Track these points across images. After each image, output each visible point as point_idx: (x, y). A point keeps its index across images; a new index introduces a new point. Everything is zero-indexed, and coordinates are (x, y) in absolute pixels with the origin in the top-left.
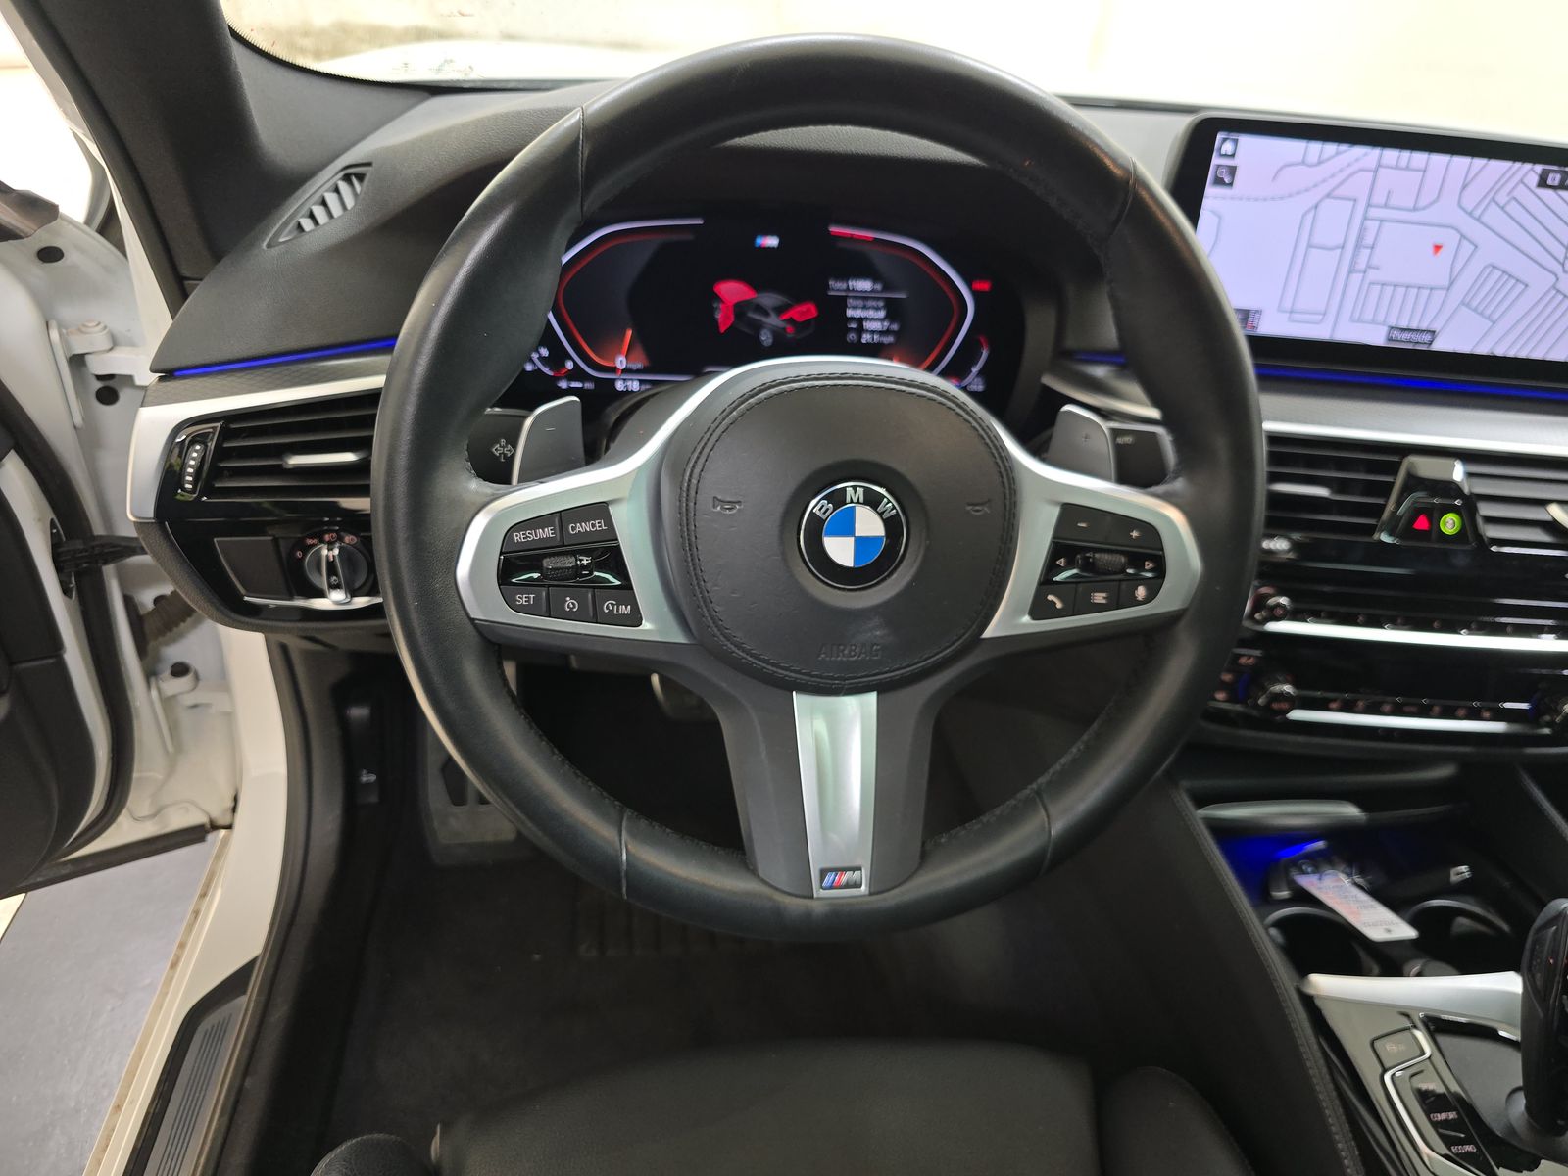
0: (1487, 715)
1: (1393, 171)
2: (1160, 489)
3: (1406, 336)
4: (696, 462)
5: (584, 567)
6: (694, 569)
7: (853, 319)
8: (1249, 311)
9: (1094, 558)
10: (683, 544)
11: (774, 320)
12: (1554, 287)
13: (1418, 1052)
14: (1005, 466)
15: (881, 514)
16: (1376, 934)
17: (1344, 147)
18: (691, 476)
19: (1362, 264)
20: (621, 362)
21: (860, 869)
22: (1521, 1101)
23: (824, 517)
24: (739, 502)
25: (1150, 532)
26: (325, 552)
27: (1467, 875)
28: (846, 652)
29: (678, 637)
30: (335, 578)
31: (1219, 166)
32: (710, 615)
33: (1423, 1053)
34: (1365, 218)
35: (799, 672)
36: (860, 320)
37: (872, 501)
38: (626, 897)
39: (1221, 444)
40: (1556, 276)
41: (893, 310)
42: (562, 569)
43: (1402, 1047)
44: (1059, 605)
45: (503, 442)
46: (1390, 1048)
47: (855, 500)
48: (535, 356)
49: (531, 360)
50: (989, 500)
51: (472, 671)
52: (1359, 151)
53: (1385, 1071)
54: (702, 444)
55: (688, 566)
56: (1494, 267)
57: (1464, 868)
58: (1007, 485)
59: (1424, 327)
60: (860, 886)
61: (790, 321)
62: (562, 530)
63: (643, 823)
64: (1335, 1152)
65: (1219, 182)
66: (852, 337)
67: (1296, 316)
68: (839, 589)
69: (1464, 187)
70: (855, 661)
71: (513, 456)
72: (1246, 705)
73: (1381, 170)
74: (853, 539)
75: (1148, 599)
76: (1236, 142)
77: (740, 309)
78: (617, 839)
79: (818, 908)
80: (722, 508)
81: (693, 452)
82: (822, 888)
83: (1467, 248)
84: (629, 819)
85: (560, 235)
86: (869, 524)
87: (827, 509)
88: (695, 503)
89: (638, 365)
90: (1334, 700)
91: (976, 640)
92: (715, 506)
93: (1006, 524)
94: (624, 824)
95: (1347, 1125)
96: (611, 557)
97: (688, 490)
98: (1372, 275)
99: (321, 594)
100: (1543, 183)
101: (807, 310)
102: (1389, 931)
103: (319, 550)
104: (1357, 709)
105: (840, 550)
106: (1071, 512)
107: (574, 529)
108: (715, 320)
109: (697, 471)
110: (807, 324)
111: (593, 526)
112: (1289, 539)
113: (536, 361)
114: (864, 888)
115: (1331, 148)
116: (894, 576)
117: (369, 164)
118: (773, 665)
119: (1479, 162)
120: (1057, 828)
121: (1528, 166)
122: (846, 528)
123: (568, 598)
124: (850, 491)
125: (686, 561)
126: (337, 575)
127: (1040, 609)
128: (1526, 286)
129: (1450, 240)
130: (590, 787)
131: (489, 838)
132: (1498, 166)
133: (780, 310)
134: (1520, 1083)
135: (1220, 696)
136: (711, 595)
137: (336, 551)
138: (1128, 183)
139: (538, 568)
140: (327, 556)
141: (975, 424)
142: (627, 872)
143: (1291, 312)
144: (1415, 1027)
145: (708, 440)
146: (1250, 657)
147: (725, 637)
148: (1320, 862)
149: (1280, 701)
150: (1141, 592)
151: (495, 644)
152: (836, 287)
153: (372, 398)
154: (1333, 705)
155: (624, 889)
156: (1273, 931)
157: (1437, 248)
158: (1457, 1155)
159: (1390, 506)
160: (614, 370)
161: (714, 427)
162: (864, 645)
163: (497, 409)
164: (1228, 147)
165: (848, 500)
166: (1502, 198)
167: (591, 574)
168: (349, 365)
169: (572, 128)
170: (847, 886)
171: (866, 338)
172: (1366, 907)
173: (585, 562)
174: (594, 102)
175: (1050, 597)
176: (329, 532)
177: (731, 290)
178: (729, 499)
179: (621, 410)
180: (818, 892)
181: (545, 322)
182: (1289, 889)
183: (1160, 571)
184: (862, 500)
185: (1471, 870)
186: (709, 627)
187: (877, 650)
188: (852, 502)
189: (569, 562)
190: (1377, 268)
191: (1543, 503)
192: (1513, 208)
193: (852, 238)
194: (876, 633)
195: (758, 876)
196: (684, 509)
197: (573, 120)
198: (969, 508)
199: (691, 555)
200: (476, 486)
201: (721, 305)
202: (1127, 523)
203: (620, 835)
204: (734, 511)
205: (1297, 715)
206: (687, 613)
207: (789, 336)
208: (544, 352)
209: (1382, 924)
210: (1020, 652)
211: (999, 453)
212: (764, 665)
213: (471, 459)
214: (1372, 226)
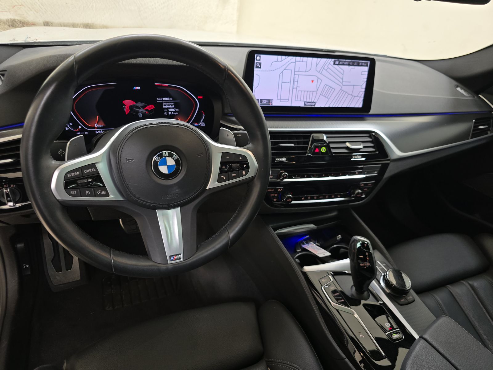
0: (339, 196)
1: (299, 62)
2: (246, 147)
3: (309, 104)
4: (119, 149)
5: (90, 182)
6: (123, 179)
7: (165, 108)
8: (270, 100)
9: (231, 165)
10: (119, 172)
11: (142, 110)
12: (341, 89)
13: (330, 280)
14: (205, 144)
15: (173, 159)
16: (321, 255)
17: (287, 57)
18: (118, 153)
19: (295, 87)
20: (96, 125)
21: (180, 254)
22: (354, 288)
23: (158, 161)
24: (133, 159)
25: (244, 157)
26: (5, 191)
27: (341, 237)
28: (169, 197)
29: (121, 199)
30: (9, 198)
31: (256, 63)
32: (129, 191)
33: (331, 280)
34: (294, 75)
35: (156, 204)
36: (167, 109)
37: (171, 155)
38: (114, 272)
39: (258, 133)
40: (341, 86)
41: (176, 105)
42: (84, 183)
43: (326, 280)
44: (225, 178)
45: (61, 150)
46: (323, 281)
47: (166, 156)
48: (68, 125)
49: (67, 126)
50: (202, 153)
51: (59, 215)
52: (290, 58)
53: (322, 286)
54: (121, 144)
55: (121, 178)
56: (327, 85)
57: (340, 236)
58: (206, 148)
59: (312, 101)
60: (181, 259)
61: (147, 110)
62: (82, 172)
63: (117, 252)
64: (312, 308)
65: (257, 67)
66: (165, 113)
67: (281, 101)
68: (165, 180)
69: (317, 66)
70: (171, 199)
71: (65, 154)
72: (281, 201)
73: (296, 62)
74: (167, 166)
75: (246, 174)
76: (260, 57)
77: (131, 108)
78: (110, 256)
79: (170, 267)
80: (129, 161)
81: (118, 147)
82: (171, 261)
83: (319, 81)
84: (113, 251)
85: (72, 90)
86: (171, 162)
87: (159, 159)
88: (121, 161)
89: (102, 126)
90: (303, 197)
91: (204, 190)
92: (126, 161)
93: (208, 159)
94: (111, 252)
95: (315, 302)
96: (97, 178)
97: (118, 157)
98: (298, 89)
99: (5, 204)
100: (334, 64)
101: (151, 107)
102: (324, 254)
103: (3, 190)
104: (308, 199)
105: (164, 169)
106: (225, 155)
107: (86, 171)
108: (124, 111)
109: (120, 152)
110: (151, 111)
111: (92, 170)
112: (286, 157)
113: (69, 127)
114: (182, 259)
115: (283, 57)
116: (179, 175)
117: (6, 71)
118: (149, 203)
119: (319, 59)
120: (231, 236)
121: (330, 60)
122: (164, 163)
123: (86, 191)
124: (164, 154)
125: (120, 177)
126: (10, 197)
127: (220, 180)
128: (335, 89)
129: (315, 79)
130: (100, 244)
131: (71, 281)
132: (324, 60)
133: (143, 107)
134: (353, 284)
135: (275, 200)
136: (129, 185)
137: (9, 190)
138: (226, 70)
139: (77, 183)
140: (6, 192)
141: (196, 133)
142: (114, 266)
143: (280, 99)
144: (329, 275)
145: (122, 143)
146: (281, 189)
147: (134, 197)
148: (308, 241)
149: (289, 199)
150: (244, 173)
151: (66, 207)
152: (159, 100)
153: (18, 141)
154: (303, 199)
155: (113, 270)
156: (297, 260)
157: (313, 81)
158: (340, 303)
159: (309, 147)
160: (94, 128)
161: (123, 139)
162: (174, 194)
163: (58, 141)
164: (258, 58)
165: (164, 156)
166: (326, 68)
167: (92, 183)
168: (6, 132)
169: (71, 61)
170: (177, 259)
171: (170, 113)
172: (319, 250)
173: (90, 180)
174: (78, 53)
175: (222, 177)
176: (5, 184)
177: (128, 103)
178: (130, 159)
179: (97, 139)
180: (169, 262)
181: (70, 115)
182: (301, 249)
183: (248, 167)
184: (168, 156)
185: (341, 236)
186: (129, 194)
187: (178, 195)
188: (165, 156)
189: (85, 181)
190: (299, 87)
191: (345, 142)
192: (328, 70)
193: (162, 86)
194: (177, 190)
195: (152, 261)
196: (118, 163)
197: (72, 59)
198: (197, 155)
199: (121, 175)
200: (54, 162)
201: (125, 107)
202: (238, 156)
203: (111, 255)
204: (132, 162)
205: (293, 202)
206: (122, 191)
207: (147, 114)
208: (71, 124)
209: (322, 253)
210: (216, 191)
211: (203, 141)
212: (147, 203)
213: (52, 155)
214: (296, 76)
